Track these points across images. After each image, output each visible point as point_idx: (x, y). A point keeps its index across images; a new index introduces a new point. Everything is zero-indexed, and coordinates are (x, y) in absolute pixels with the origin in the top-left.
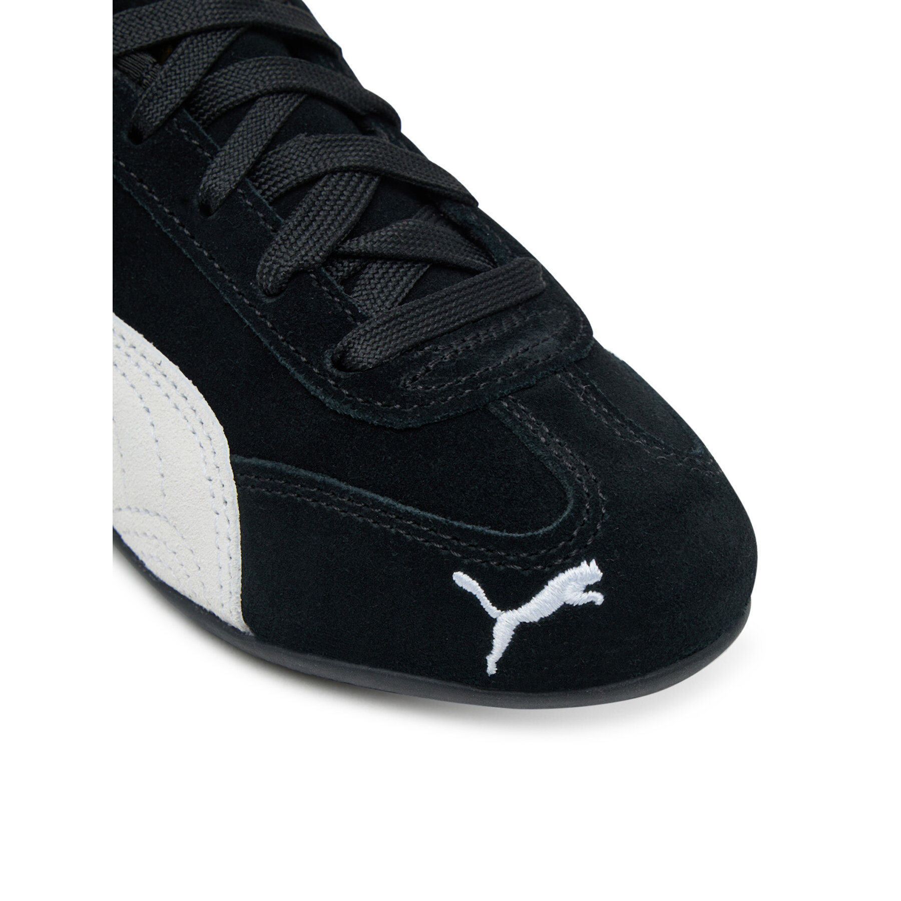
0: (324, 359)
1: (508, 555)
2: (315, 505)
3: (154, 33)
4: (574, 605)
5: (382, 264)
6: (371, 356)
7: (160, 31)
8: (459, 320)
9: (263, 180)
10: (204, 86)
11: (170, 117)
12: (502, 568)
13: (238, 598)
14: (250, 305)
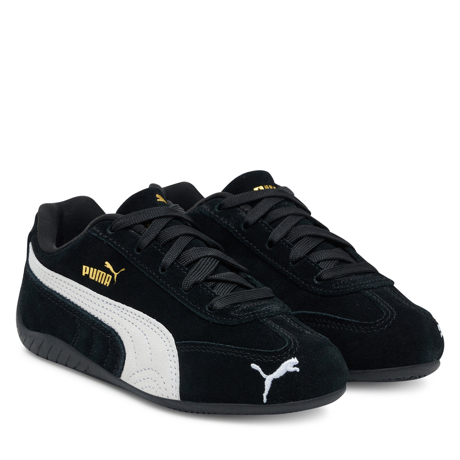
0: (206, 307)
1: (268, 357)
2: (204, 351)
3: (144, 218)
4: (290, 371)
5: (222, 283)
6: (221, 305)
7: (147, 217)
8: (248, 299)
9: (182, 261)
10: (161, 234)
11: (151, 243)
12: (267, 361)
13: (178, 389)
14: (180, 295)
